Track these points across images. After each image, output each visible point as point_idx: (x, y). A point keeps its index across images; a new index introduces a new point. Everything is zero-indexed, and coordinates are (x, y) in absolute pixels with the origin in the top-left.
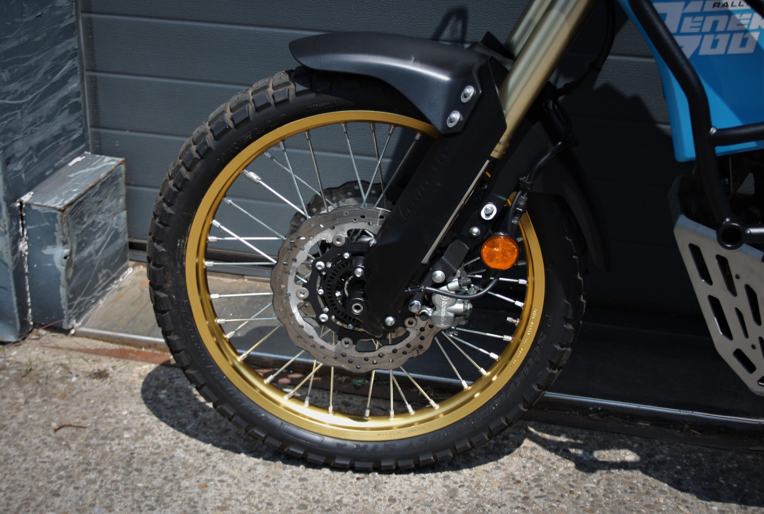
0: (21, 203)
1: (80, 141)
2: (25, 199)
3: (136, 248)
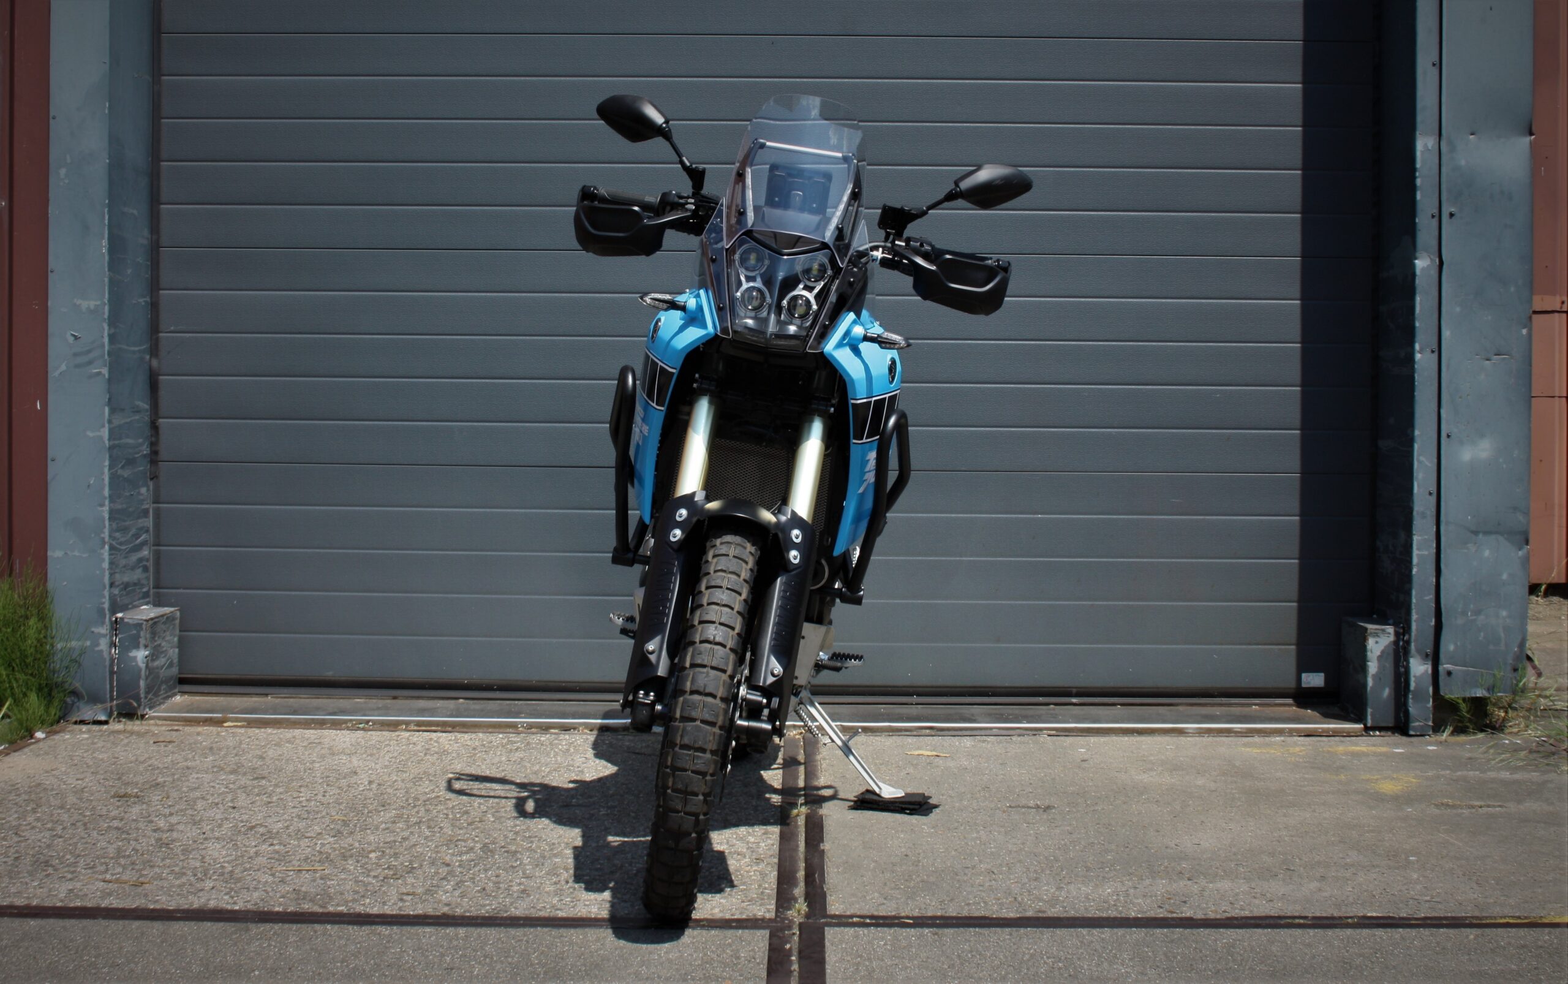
0: (116, 619)
1: (146, 595)
2: (120, 615)
3: (182, 681)
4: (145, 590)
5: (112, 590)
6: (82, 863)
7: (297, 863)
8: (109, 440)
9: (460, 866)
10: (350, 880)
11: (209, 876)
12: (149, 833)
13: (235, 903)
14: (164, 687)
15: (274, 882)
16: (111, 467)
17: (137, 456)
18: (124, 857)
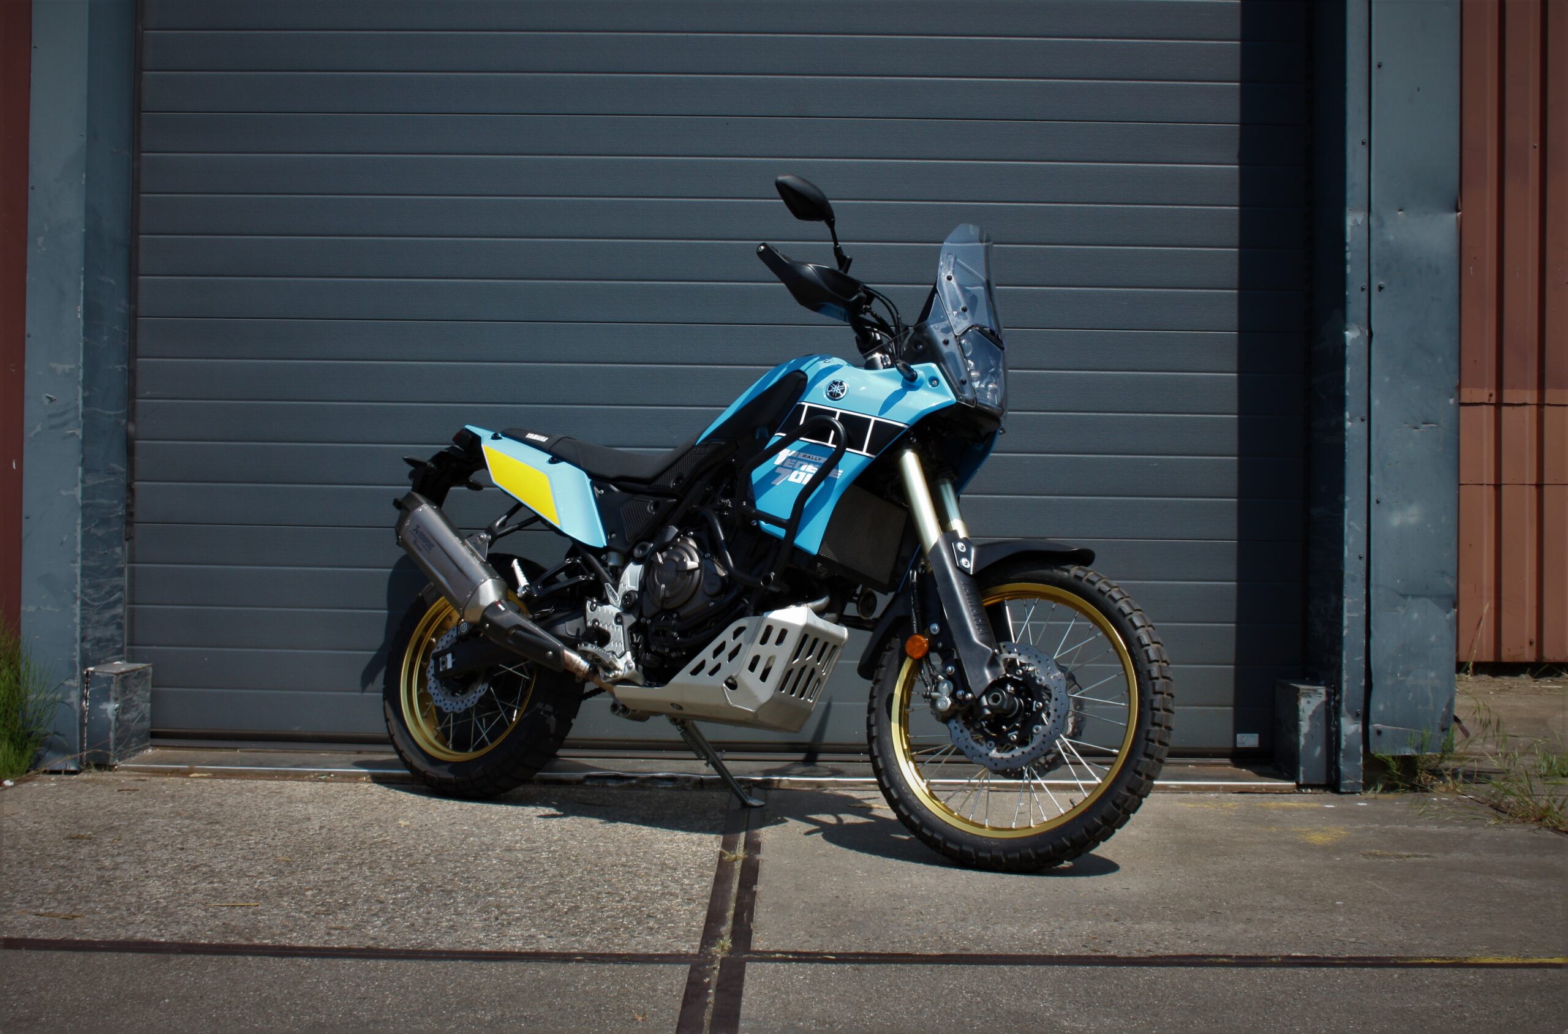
0: (88, 672)
1: (120, 651)
2: (91, 669)
3: (154, 735)
4: (118, 646)
5: (84, 644)
6: (19, 897)
7: (231, 899)
8: (82, 499)
9: (393, 903)
10: (282, 915)
11: (142, 910)
12: (93, 871)
13: (162, 936)
14: (134, 739)
15: (205, 917)
16: (83, 526)
17: (111, 516)
18: (62, 892)
